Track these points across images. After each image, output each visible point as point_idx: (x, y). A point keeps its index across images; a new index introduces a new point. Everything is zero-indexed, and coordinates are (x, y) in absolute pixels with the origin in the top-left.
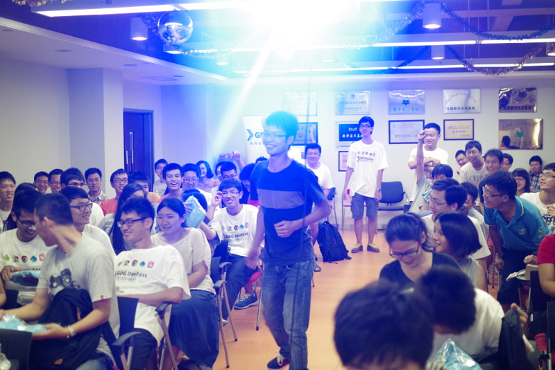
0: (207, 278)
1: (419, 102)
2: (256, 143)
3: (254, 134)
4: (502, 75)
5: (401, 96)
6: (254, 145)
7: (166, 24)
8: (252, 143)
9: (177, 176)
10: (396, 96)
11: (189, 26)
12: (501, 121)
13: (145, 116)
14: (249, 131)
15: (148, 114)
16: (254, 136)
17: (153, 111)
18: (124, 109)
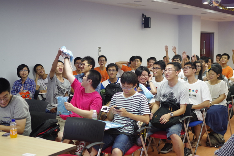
0: (225, 100)
9: (225, 58)
15: (212, 34)
17: (214, 33)
18: (201, 31)
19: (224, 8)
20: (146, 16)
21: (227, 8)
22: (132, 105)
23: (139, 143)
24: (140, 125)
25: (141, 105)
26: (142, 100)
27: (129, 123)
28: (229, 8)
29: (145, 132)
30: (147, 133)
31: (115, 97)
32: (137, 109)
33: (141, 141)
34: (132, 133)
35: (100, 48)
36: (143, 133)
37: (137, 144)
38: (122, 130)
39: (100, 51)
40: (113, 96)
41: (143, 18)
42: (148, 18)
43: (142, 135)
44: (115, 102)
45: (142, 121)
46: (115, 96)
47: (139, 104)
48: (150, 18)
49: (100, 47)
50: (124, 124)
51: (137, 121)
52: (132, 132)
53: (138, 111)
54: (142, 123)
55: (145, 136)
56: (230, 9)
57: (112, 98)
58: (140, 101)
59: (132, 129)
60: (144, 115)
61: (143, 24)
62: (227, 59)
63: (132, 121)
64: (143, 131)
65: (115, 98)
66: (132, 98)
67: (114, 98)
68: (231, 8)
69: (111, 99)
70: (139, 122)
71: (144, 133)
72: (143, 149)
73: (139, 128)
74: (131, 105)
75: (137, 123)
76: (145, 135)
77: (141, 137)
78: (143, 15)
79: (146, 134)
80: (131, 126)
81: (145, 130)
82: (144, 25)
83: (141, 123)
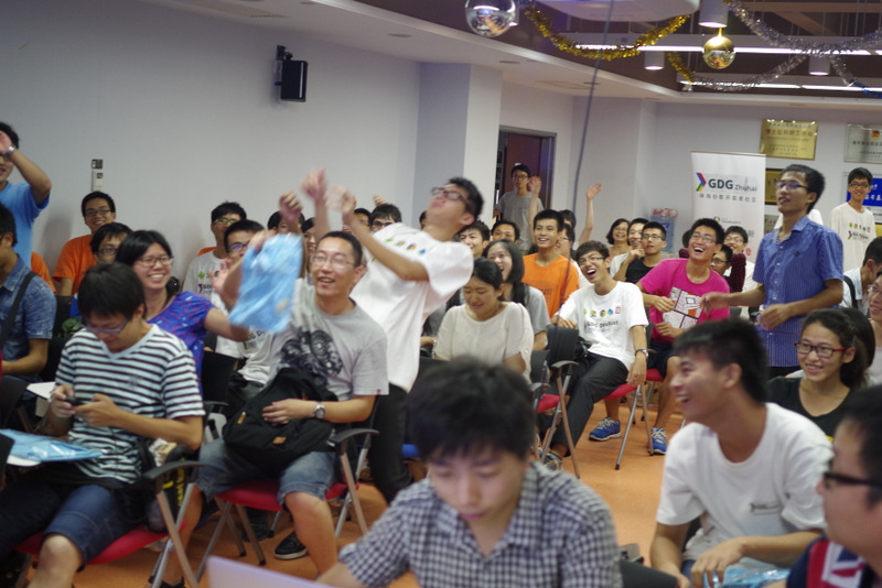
2: (709, 196)
3: (707, 180)
6: (705, 199)
7: (476, 8)
8: (702, 196)
9: (549, 228)
11: (509, 11)
13: (544, 141)
14: (700, 176)
15: (548, 138)
16: (707, 185)
17: (556, 134)
18: (500, 126)
19: (569, 46)
20: (290, 56)
21: (578, 47)
22: (134, 379)
23: (154, 520)
24: (162, 455)
25: (169, 380)
26: (168, 361)
27: (121, 448)
28: (584, 47)
29: (180, 479)
30: (190, 486)
31: (74, 348)
32: (153, 394)
33: (161, 515)
34: (131, 482)
35: (98, 164)
36: (170, 484)
37: (147, 523)
38: (95, 469)
39: (100, 176)
40: (68, 344)
41: (281, 62)
42: (300, 62)
43: (166, 490)
44: (75, 368)
45: (170, 439)
46: (76, 344)
47: (160, 375)
48: (306, 64)
49: (101, 161)
50: (105, 451)
51: (152, 440)
52: (131, 479)
53: (158, 403)
54: (172, 445)
55: (178, 495)
56: (587, 51)
57: (64, 353)
58: (161, 366)
59: (132, 468)
60: (177, 419)
61: (277, 84)
62: (556, 229)
63: (133, 439)
64: (173, 475)
65: (76, 352)
66: (133, 353)
67: (69, 350)
68: (591, 47)
69: (60, 355)
70: (160, 442)
71: (176, 484)
72: (169, 545)
73: (159, 464)
74: (132, 384)
75: (152, 449)
76: (180, 492)
77: (162, 498)
78: (281, 50)
79: (185, 488)
80: (129, 457)
81: (181, 472)
82: (280, 87)
83: (167, 446)
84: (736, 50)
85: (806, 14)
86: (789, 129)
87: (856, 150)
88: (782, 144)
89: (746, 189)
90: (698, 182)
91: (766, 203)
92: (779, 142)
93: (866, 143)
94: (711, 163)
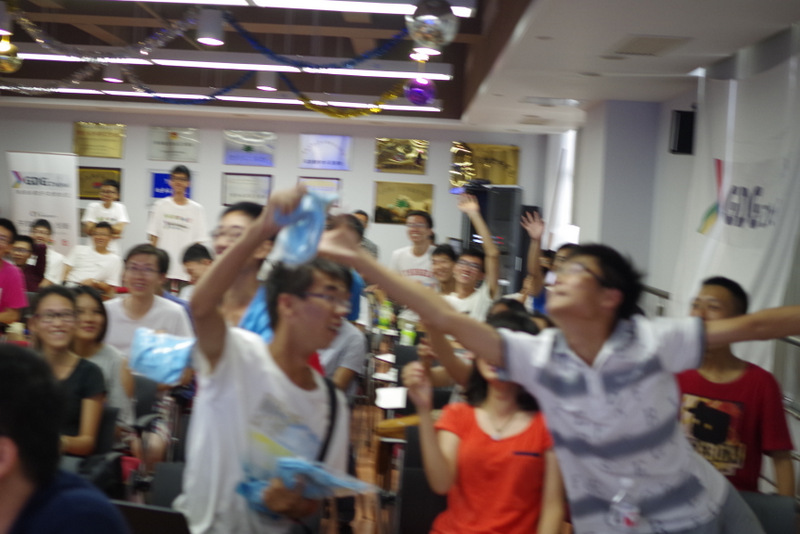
1: (268, 150)
2: (25, 192)
3: (23, 178)
4: (353, 118)
5: (241, 138)
6: (22, 195)
8: (18, 192)
10: (234, 138)
12: (379, 183)
14: (16, 173)
16: (23, 182)
84: (22, 56)
85: (100, 26)
86: (97, 130)
87: (159, 150)
88: (95, 144)
89: (59, 185)
90: (14, 179)
91: (82, 198)
92: (91, 143)
93: (170, 144)
94: (27, 162)
